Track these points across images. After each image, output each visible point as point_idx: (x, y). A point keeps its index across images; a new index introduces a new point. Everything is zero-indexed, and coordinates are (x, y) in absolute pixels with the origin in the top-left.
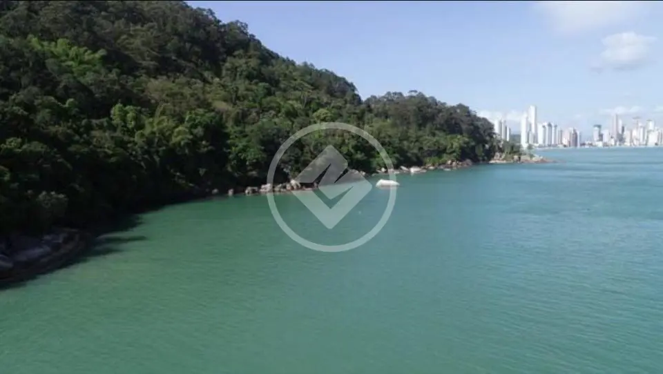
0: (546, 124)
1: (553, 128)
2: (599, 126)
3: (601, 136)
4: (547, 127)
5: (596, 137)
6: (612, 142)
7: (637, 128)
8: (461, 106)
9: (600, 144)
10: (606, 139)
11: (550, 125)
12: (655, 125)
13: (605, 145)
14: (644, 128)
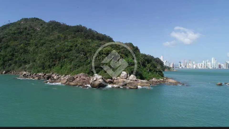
0: (166, 61)
1: (168, 63)
2: (180, 62)
3: (181, 66)
4: (166, 62)
5: (179, 65)
6: (184, 67)
7: (190, 63)
8: (157, 58)
9: (181, 67)
10: (182, 66)
11: (167, 62)
12: (195, 63)
13: (182, 68)
14: (192, 63)
